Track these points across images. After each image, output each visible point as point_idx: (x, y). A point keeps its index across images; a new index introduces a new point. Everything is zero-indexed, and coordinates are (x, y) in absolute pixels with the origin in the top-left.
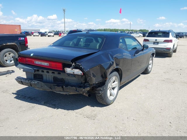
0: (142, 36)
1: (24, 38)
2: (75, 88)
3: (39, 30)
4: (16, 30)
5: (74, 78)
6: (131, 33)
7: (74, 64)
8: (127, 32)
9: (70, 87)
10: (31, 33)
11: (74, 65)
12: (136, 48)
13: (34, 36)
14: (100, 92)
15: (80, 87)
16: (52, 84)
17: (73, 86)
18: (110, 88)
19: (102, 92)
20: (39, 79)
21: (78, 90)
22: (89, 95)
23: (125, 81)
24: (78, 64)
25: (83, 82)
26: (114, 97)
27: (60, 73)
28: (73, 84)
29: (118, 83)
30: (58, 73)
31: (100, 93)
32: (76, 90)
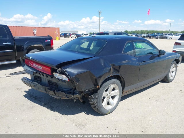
1: (50, 40)
2: (64, 93)
3: (77, 32)
4: (55, 32)
5: (64, 83)
6: (169, 35)
7: (59, 69)
8: (164, 34)
9: (60, 91)
10: (69, 34)
11: (59, 71)
12: (151, 53)
13: (71, 37)
14: (92, 100)
15: (70, 93)
16: (47, 88)
17: (63, 92)
18: (107, 96)
19: (94, 100)
20: (39, 80)
21: (67, 96)
22: (84, 102)
23: (130, 90)
24: (63, 69)
25: (73, 88)
26: (113, 106)
29: (119, 92)
30: (51, 77)
31: (92, 102)
32: (66, 96)
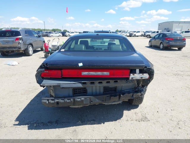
0: (62, 35)
6: (49, 33)
8: (45, 32)
9: (127, 94)
20: (81, 93)
24: (148, 67)
27: (117, 81)
28: (127, 90)
30: (115, 82)
32: (132, 97)
